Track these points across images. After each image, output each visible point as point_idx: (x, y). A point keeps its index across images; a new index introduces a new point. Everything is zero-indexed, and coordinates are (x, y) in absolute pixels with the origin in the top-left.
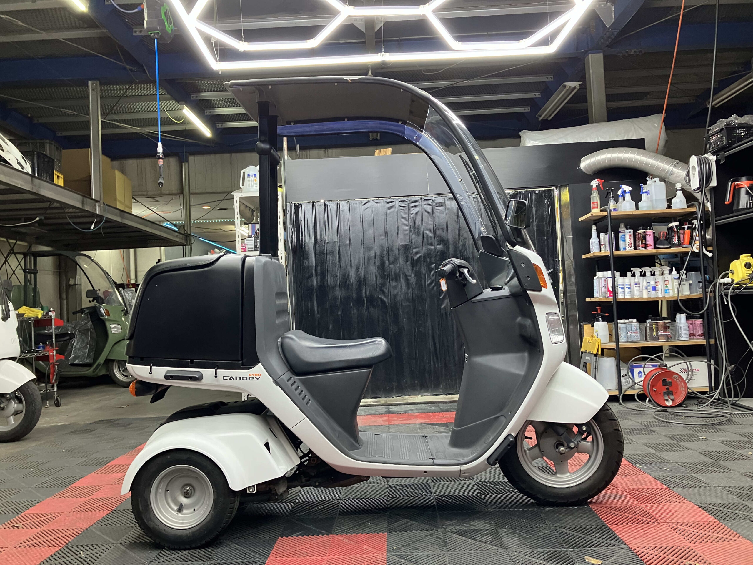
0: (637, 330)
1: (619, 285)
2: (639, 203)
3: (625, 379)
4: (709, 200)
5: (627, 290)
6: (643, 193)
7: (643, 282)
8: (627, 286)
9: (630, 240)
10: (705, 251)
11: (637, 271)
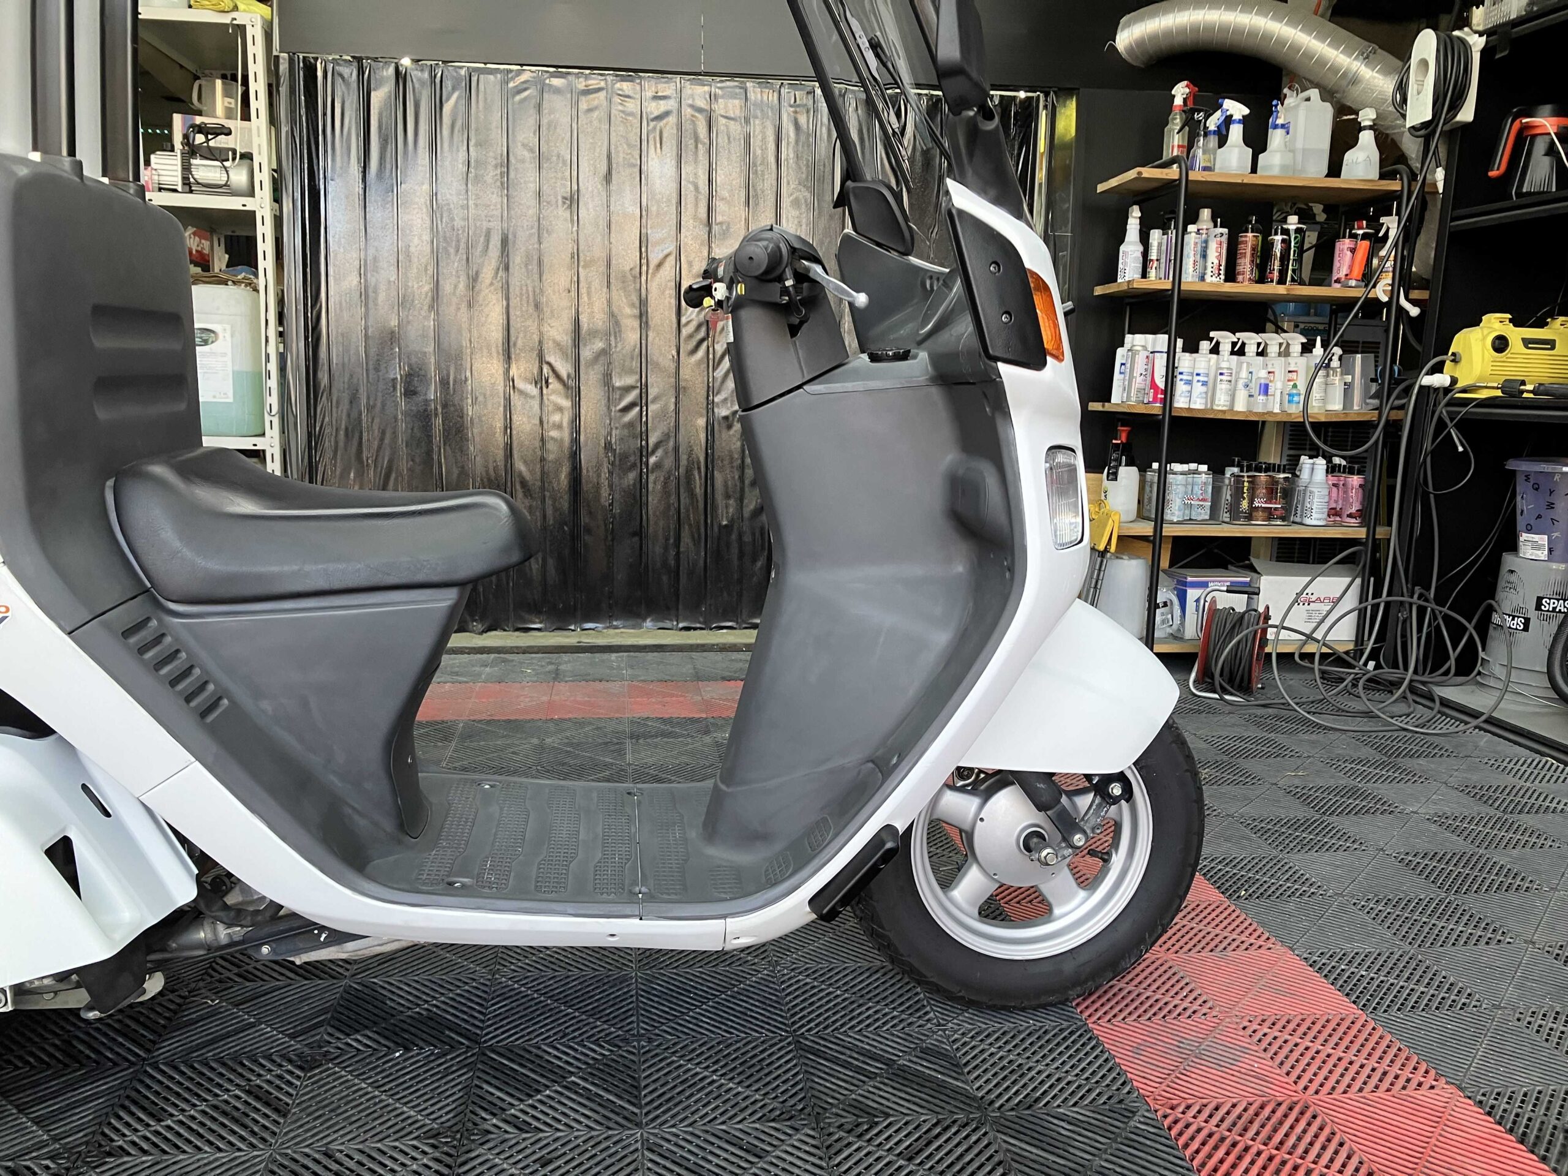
0: (1206, 491)
1: (1181, 373)
2: (1261, 156)
3: (1163, 614)
4: (1443, 163)
5: (1198, 389)
6: (1276, 127)
7: (1238, 373)
8: (1200, 378)
9: (1217, 257)
10: (1403, 302)
11: (1225, 338)
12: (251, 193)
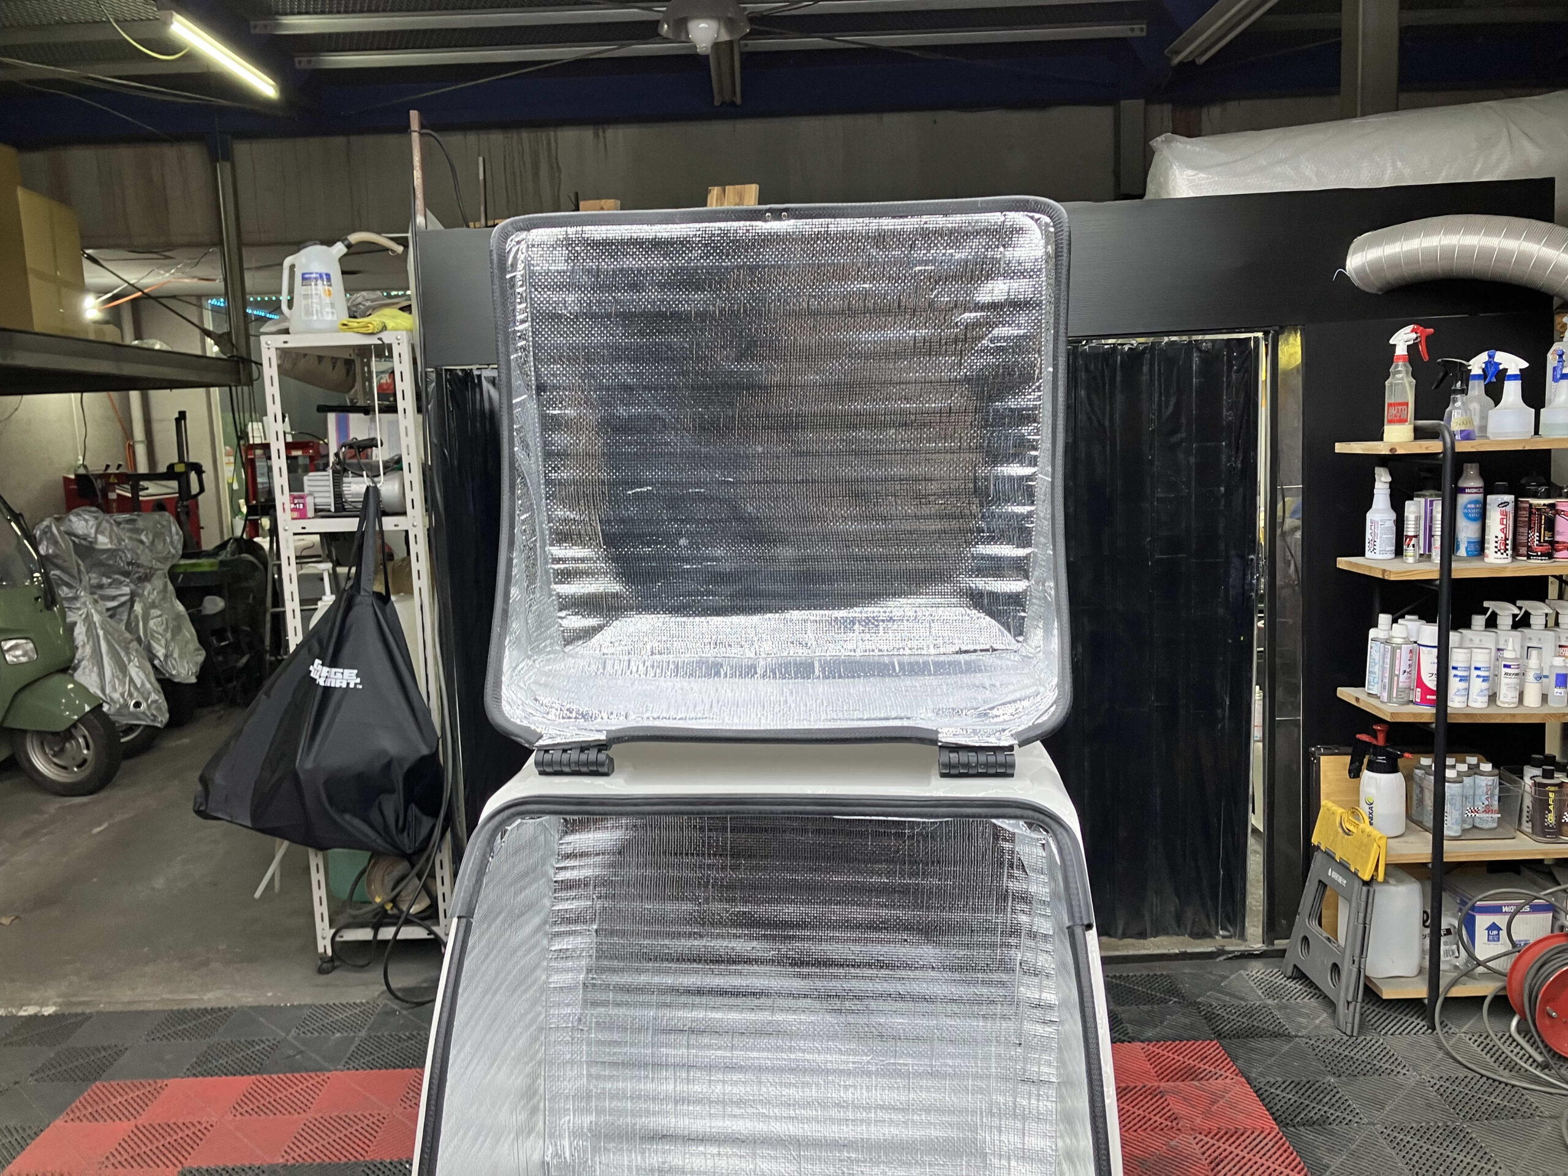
0: (1492, 795)
1: (1454, 668)
2: (1543, 411)
3: (1446, 944)
6: (1562, 377)
7: (1527, 663)
8: (1480, 673)
9: (1502, 530)
11: (1506, 612)
12: (404, 513)
